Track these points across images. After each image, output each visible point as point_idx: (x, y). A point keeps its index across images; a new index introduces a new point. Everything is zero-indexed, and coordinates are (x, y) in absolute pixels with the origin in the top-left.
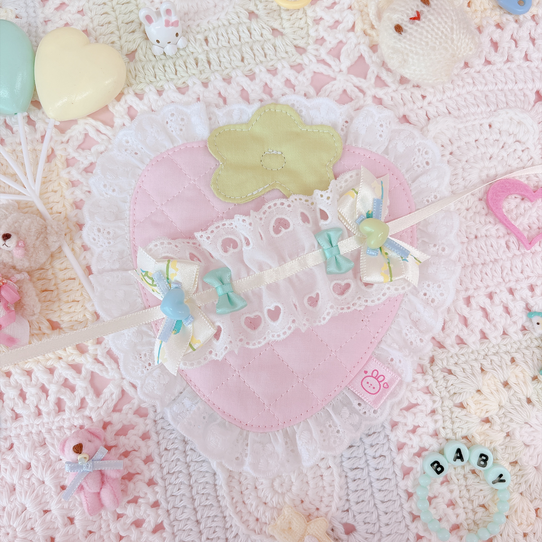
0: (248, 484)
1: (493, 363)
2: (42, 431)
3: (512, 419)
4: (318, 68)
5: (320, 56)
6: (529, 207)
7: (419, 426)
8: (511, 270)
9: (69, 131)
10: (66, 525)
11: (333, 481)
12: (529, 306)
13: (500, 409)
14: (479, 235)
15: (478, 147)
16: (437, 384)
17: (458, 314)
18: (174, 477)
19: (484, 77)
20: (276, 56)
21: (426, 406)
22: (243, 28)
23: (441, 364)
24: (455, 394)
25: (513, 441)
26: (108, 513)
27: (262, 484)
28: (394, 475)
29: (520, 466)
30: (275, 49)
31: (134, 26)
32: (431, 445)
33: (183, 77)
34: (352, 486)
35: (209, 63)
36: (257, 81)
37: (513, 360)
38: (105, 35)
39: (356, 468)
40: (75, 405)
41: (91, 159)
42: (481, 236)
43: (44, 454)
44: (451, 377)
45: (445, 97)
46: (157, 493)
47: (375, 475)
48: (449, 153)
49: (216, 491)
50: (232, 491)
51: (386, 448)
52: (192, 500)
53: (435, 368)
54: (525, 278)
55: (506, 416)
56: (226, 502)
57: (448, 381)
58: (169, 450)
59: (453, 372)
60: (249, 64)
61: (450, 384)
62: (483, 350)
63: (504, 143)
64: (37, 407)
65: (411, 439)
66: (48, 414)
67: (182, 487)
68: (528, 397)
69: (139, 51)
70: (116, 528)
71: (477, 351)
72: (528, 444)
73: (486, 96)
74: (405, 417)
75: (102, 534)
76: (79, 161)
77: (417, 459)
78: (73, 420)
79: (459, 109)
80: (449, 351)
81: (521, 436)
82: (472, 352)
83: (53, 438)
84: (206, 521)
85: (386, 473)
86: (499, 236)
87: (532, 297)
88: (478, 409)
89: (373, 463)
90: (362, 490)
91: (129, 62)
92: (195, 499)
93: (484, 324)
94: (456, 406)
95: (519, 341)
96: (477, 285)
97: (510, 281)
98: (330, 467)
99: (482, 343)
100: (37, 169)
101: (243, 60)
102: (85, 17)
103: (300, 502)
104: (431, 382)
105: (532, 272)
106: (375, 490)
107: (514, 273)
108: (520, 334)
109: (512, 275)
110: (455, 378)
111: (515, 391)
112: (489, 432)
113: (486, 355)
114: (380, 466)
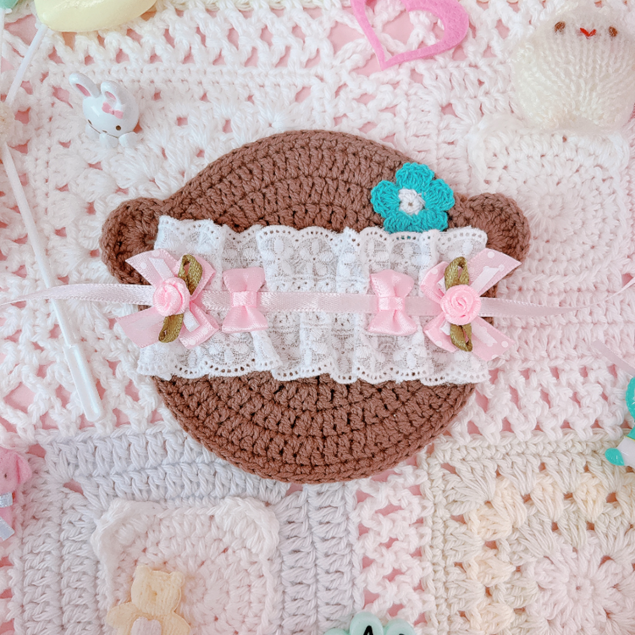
1: (515, 466)
3: (527, 549)
4: (342, 17)
6: (599, 259)
7: (397, 539)
8: (561, 343)
11: (264, 596)
12: (579, 397)
13: (513, 532)
14: (525, 287)
15: (543, 166)
18: (38, 558)
21: (411, 512)
24: (455, 501)
25: (522, 579)
28: (350, 602)
29: (528, 616)
32: (409, 569)
34: (291, 607)
36: (253, 19)
37: (543, 467)
39: (300, 583)
44: (453, 478)
46: (11, 578)
47: (325, 596)
48: (503, 166)
49: (95, 586)
50: (117, 590)
51: (346, 560)
53: (433, 461)
54: (579, 358)
55: (519, 543)
56: (107, 604)
57: (448, 482)
58: (38, 520)
59: (457, 471)
61: (449, 486)
62: (504, 446)
63: (581, 166)
65: (382, 556)
67: (48, 574)
68: (555, 521)
71: (496, 447)
72: (544, 587)
74: (380, 523)
80: (455, 442)
81: (536, 574)
82: (489, 447)
84: (74, 628)
86: (552, 293)
87: (583, 384)
89: (324, 579)
90: (304, 614)
93: (511, 411)
94: (453, 518)
95: (556, 442)
96: (511, 356)
97: (557, 357)
98: (263, 576)
99: (504, 437)
103: (214, 619)
104: (424, 479)
105: (589, 350)
106: (321, 618)
107: (564, 348)
108: (560, 432)
109: (562, 349)
110: (458, 479)
111: (538, 511)
112: (493, 562)
113: (507, 454)
114: (334, 585)
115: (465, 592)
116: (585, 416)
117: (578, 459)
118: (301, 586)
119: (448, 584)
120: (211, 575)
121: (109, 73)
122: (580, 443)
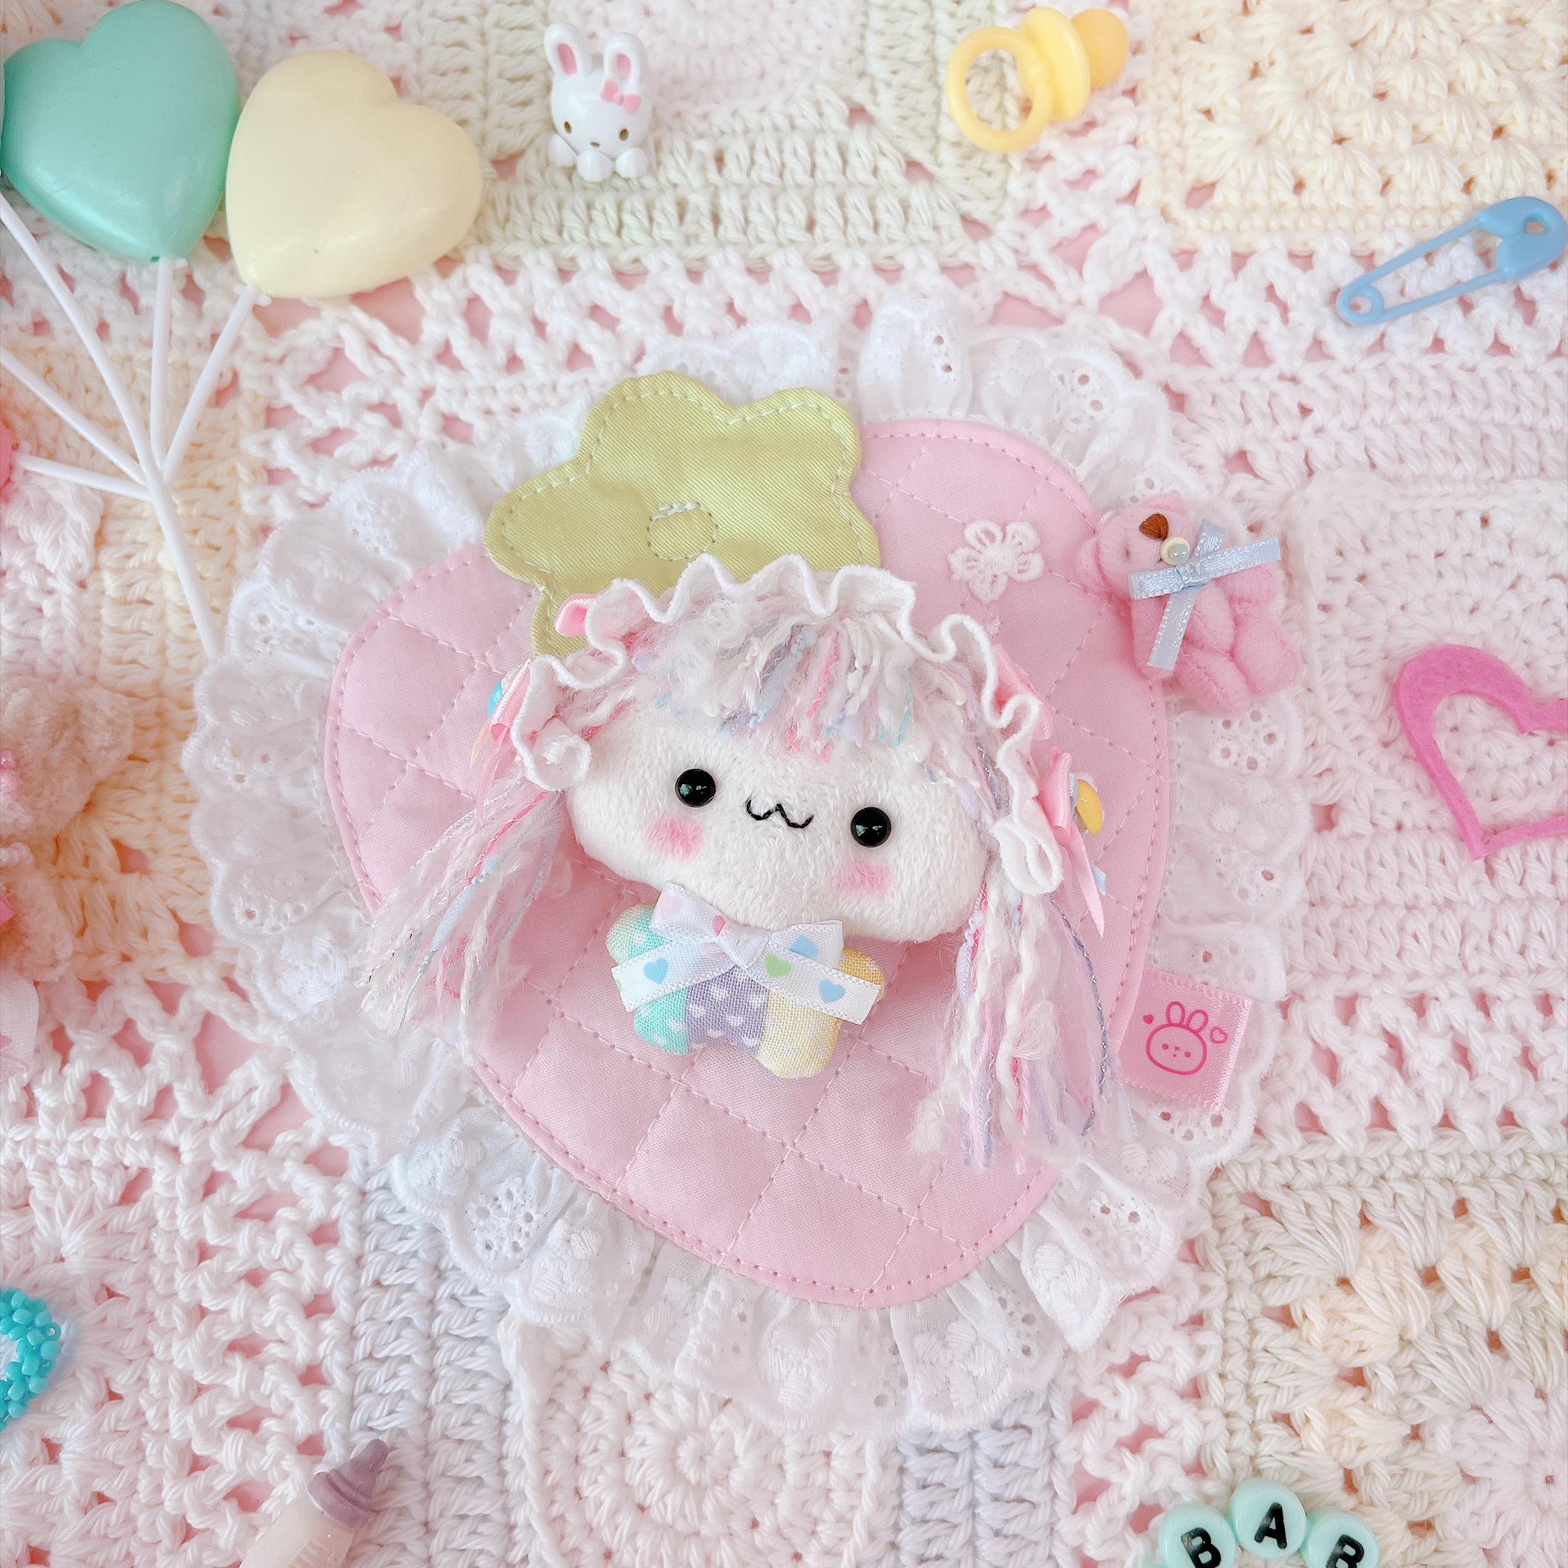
0: (601, 1436)
1: (1400, 1205)
2: (26, 1164)
3: (1433, 1386)
4: (1017, 284)
5: (1027, 254)
7: (1147, 1359)
8: (1491, 940)
9: (291, 333)
10: (32, 1463)
11: (859, 1475)
12: (1534, 1056)
13: (1402, 1349)
14: (1408, 823)
15: (1440, 574)
16: (1221, 1238)
17: (1314, 1041)
18: (383, 1372)
19: (1484, 385)
20: (904, 231)
21: (1178, 1299)
22: (826, 146)
23: (1242, 1178)
24: (1270, 1276)
25: (1424, 1455)
26: (166, 1448)
27: (643, 1444)
28: (1046, 1497)
29: (1439, 1539)
30: (905, 213)
31: (529, 89)
32: (1175, 1423)
33: (635, 243)
34: (914, 1502)
35: (716, 219)
36: (841, 288)
37: (1461, 1208)
38: (444, 100)
39: (935, 1450)
40: (139, 1102)
41: (338, 417)
42: (1415, 827)
43: (17, 1233)
44: (1266, 1224)
45: (1365, 420)
46: (324, 1409)
47: (988, 1480)
48: (1356, 575)
49: (501, 1438)
50: (548, 1449)
51: (1037, 1403)
52: (422, 1452)
53: (1223, 1187)
54: (1531, 972)
55: (1416, 1375)
56: (523, 1480)
57: (1256, 1234)
58: (386, 1288)
59: (1274, 1211)
60: (826, 240)
61: (1260, 1243)
62: (1375, 1160)
63: (1519, 577)
64: (28, 1089)
65: (1116, 1393)
66: (55, 1115)
67: (402, 1406)
68: (1494, 1328)
69: (530, 156)
70: (181, 1498)
71: (1357, 1160)
72: (1472, 1474)
73: (1484, 438)
75: (133, 1511)
76: (302, 417)
77: (1127, 1456)
78: (124, 1146)
79: (1401, 460)
80: (1271, 1146)
81: (1455, 1445)
82: (1342, 1161)
83: (52, 1192)
84: (453, 1529)
85: (1024, 1484)
87: (1543, 1029)
88: (1336, 1336)
89: (990, 1443)
90: (944, 1521)
91: (494, 181)
92: (434, 1454)
93: (1389, 1083)
94: (1268, 1313)
96: (1384, 966)
97: (1482, 970)
99: (1373, 1140)
100: (180, 417)
101: (811, 226)
102: (402, 45)
103: (749, 1523)
104: (1203, 1226)
105: (1553, 957)
106: (981, 1529)
107: (1497, 952)
108: (1495, 1133)
109: (1492, 954)
110: (1279, 1228)
111: (1456, 1304)
112: (1357, 1415)
113: (1383, 1177)
114: (1010, 1457)
115: (1299, 1480)
116: (1549, 1100)
117: (1537, 1192)
118: (941, 1455)
119: (1259, 1461)
120: (746, 1426)
121: (554, 388)
122: (1541, 1156)
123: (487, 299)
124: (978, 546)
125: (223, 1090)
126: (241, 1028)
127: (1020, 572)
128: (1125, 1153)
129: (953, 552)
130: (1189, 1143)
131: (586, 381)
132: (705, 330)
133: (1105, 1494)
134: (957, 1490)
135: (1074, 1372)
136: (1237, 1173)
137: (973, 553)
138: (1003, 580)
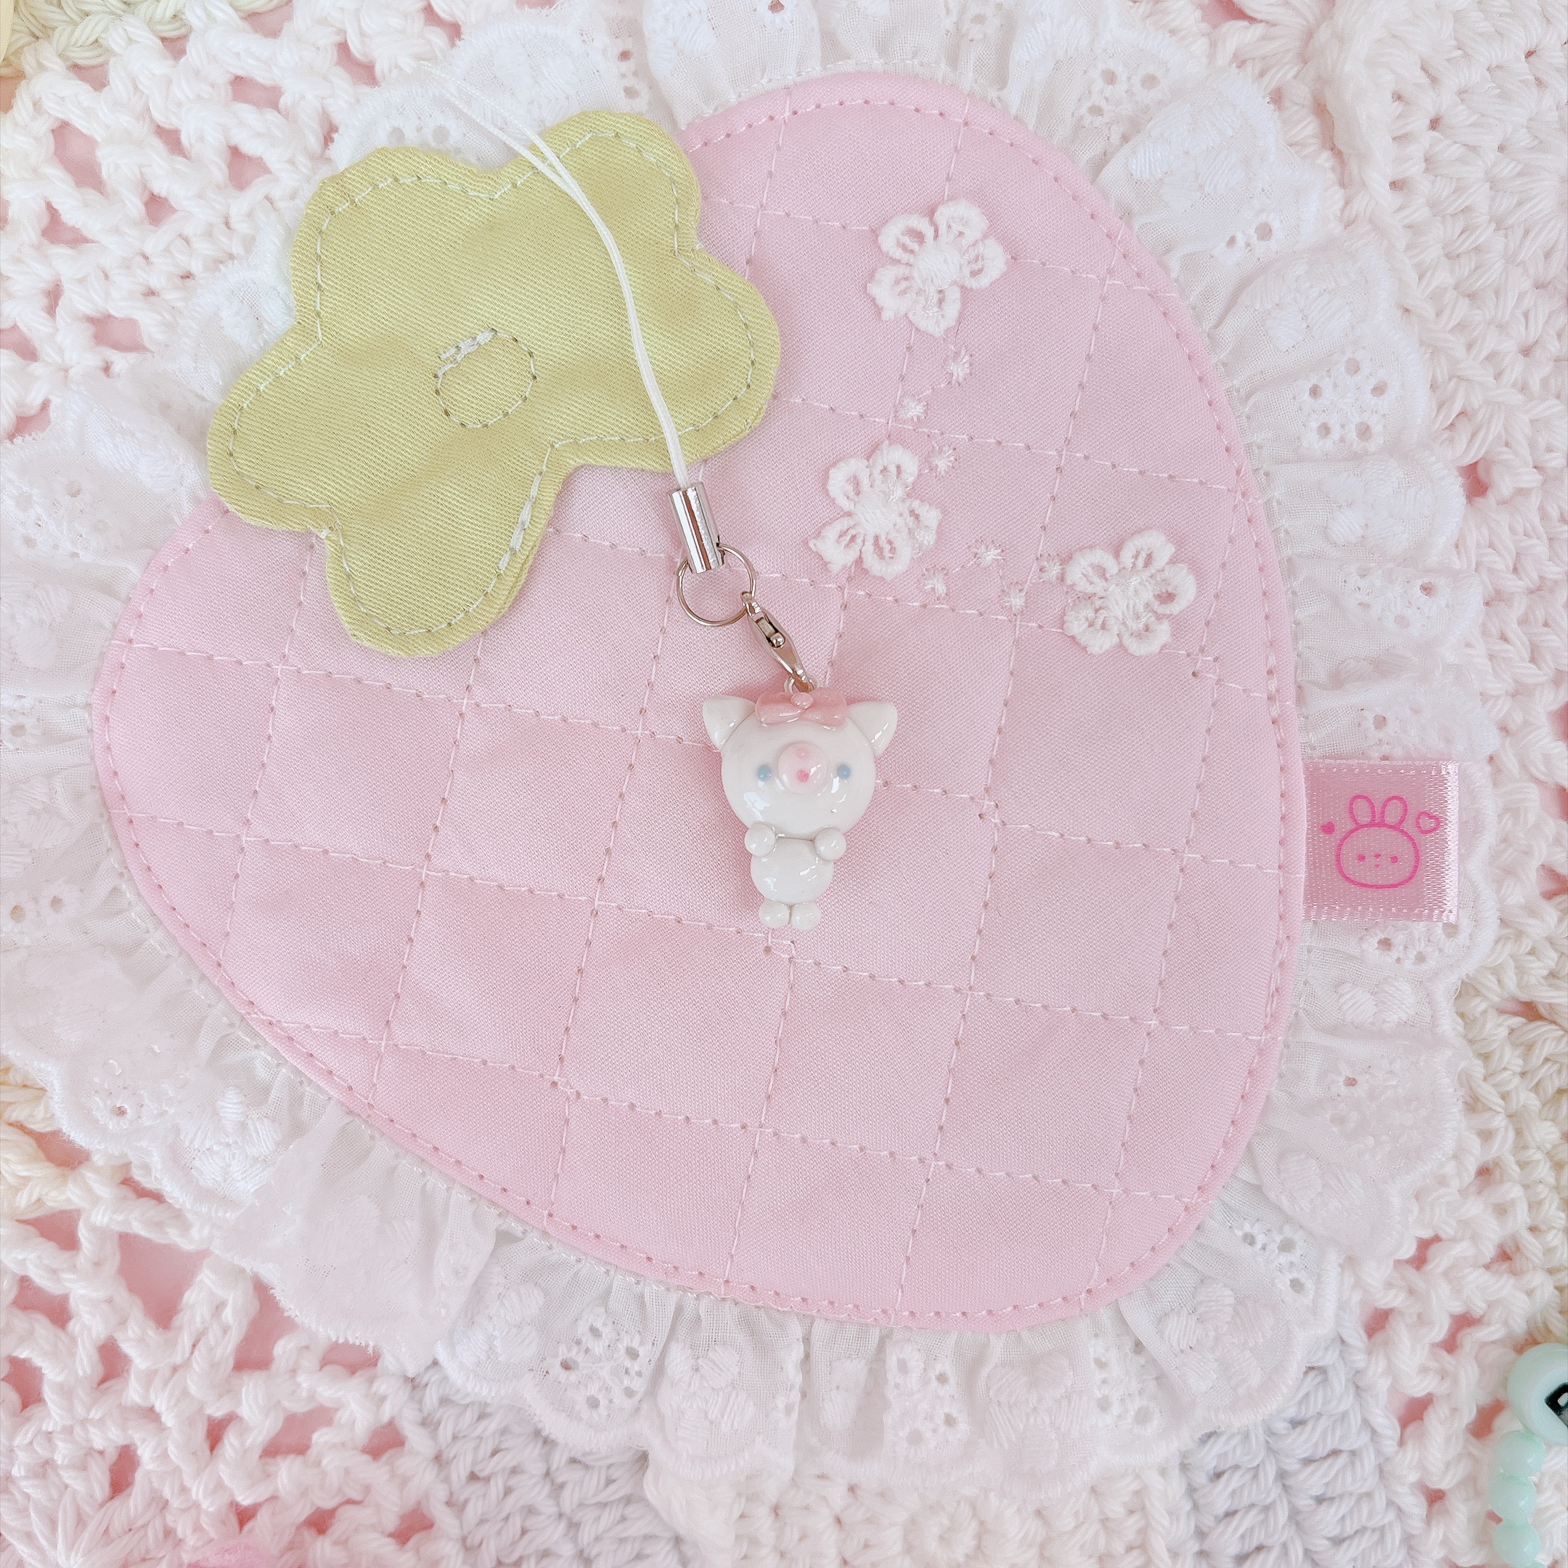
16: (1488, 1065)
17: (1538, 781)
23: (1495, 986)
40: (81, 1372)
78: (86, 1430)
83: (24, 1513)
123: (79, 122)
124: (905, 257)
125: (182, 1319)
126: (173, 1236)
127: (974, 274)
128: (1346, 1007)
129: (871, 276)
130: (1424, 967)
131: (267, 198)
132: (407, 63)
133: (1430, 1409)
134: (1258, 1465)
135: (1358, 1284)
136: (1491, 981)
137: (901, 271)
138: (954, 295)
